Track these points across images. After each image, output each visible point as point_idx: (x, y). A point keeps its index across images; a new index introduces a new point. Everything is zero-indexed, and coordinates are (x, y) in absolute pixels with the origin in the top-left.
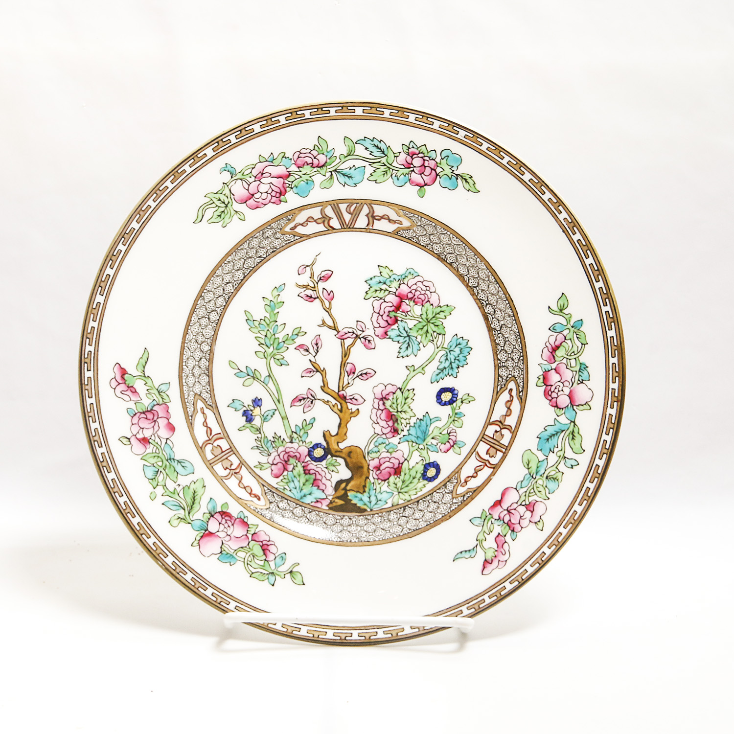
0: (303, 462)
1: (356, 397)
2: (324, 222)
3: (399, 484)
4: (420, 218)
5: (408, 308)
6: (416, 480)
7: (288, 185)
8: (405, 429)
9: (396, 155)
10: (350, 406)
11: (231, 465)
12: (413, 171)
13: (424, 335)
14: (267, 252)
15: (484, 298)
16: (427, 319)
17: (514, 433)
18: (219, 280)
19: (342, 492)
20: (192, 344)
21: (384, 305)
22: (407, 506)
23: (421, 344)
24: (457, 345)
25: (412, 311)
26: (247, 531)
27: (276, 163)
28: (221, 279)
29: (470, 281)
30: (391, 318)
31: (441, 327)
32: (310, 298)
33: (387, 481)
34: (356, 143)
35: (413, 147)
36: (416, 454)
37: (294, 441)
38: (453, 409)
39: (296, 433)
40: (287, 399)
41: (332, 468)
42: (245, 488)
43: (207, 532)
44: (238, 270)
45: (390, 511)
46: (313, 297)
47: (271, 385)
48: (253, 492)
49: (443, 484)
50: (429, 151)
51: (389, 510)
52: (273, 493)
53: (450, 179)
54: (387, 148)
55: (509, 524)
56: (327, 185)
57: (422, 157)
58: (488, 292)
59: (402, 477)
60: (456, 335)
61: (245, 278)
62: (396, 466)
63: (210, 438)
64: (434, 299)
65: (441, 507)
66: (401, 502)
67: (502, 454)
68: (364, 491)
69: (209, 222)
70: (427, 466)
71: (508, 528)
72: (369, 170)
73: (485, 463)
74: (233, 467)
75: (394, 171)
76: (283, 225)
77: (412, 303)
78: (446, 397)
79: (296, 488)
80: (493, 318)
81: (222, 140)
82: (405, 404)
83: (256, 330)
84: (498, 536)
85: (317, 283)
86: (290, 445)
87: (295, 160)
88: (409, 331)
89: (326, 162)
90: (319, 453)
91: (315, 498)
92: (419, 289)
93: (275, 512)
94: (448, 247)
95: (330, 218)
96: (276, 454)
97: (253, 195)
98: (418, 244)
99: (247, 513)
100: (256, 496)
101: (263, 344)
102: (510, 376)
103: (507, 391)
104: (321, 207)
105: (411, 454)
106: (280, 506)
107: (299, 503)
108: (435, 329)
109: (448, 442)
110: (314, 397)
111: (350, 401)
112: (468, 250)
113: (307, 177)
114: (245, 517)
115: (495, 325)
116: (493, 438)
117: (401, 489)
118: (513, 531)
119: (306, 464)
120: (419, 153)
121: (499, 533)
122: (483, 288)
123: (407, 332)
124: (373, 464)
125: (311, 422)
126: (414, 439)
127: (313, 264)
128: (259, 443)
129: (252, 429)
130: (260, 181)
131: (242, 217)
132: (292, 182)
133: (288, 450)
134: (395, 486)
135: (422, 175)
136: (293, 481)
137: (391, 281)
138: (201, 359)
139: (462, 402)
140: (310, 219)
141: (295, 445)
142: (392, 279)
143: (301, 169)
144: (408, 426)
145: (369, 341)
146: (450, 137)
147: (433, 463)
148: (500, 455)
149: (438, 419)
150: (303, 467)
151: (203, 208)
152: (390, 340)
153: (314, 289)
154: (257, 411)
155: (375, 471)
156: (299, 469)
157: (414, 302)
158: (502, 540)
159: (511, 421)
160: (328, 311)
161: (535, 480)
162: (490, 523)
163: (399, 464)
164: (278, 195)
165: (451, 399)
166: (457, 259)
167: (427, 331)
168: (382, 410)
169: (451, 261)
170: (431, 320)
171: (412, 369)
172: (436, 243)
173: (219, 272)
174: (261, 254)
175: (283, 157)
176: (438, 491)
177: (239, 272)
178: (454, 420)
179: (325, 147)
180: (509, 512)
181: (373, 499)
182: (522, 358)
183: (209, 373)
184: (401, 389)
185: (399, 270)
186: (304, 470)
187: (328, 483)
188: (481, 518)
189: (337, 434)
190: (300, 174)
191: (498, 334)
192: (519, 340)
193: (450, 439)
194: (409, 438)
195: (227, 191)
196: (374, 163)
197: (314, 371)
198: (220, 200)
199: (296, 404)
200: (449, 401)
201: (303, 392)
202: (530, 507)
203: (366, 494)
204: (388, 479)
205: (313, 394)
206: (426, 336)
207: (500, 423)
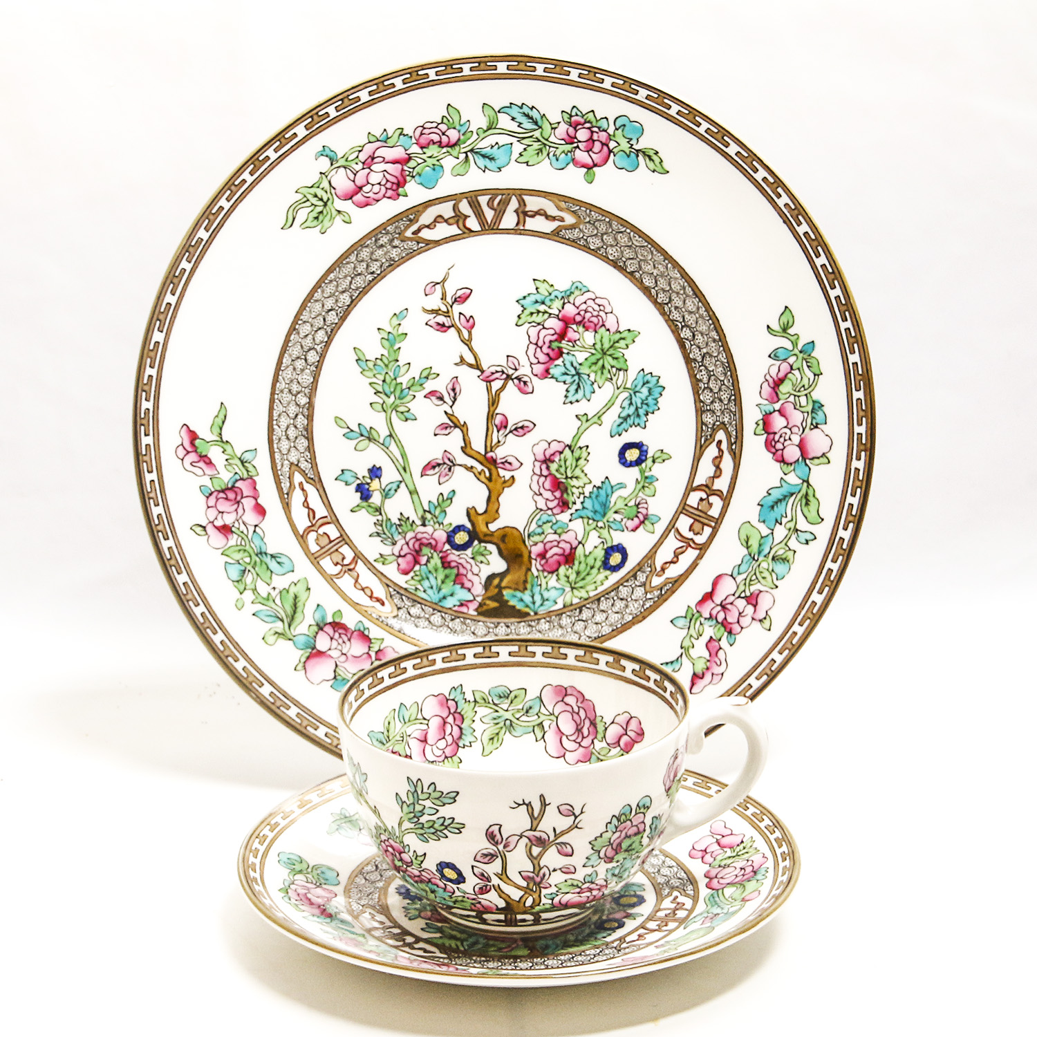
0: (441, 552)
1: (510, 459)
2: (457, 222)
3: (573, 577)
4: (588, 211)
5: (576, 336)
6: (595, 571)
7: (408, 173)
8: (578, 502)
9: (553, 126)
10: (502, 472)
11: (343, 559)
12: (578, 147)
13: (599, 373)
14: (381, 266)
15: (678, 319)
16: (602, 350)
17: (727, 499)
18: (318, 306)
19: (494, 591)
20: (284, 395)
21: (544, 332)
22: (584, 606)
23: (596, 384)
24: (644, 384)
25: (581, 340)
26: (369, 647)
27: (391, 142)
28: (321, 305)
29: (659, 296)
30: (553, 350)
31: (622, 360)
32: (442, 327)
33: (556, 573)
34: (499, 112)
35: (577, 115)
36: (594, 534)
37: (427, 523)
38: (642, 472)
39: (429, 512)
40: (416, 467)
41: (480, 558)
42: (363, 589)
43: (314, 651)
44: (343, 292)
45: (562, 614)
46: (447, 325)
47: (393, 447)
48: (375, 595)
49: (631, 574)
50: (598, 118)
51: (560, 612)
52: (402, 595)
53: (628, 156)
54: (542, 117)
55: (725, 624)
56: (461, 171)
57: (589, 128)
58: (683, 310)
59: (576, 567)
60: (643, 370)
61: (354, 302)
62: (568, 551)
63: (314, 522)
64: (610, 322)
65: (631, 605)
66: (576, 601)
67: (710, 530)
68: (526, 589)
69: (303, 226)
70: (609, 551)
71: (723, 629)
72: (518, 148)
73: (688, 543)
74: (346, 562)
75: (552, 149)
76: (403, 228)
77: (581, 329)
78: (632, 455)
79: (432, 588)
80: (691, 345)
81: (317, 113)
82: (576, 466)
83: (370, 374)
84: (709, 641)
85: (451, 307)
86: (422, 529)
87: (417, 137)
88: (578, 367)
89: (459, 139)
90: (461, 538)
91: (459, 601)
92: (590, 309)
93: (406, 620)
94: (628, 251)
95: (466, 217)
96: (403, 542)
97: (360, 188)
98: (586, 248)
99: (367, 624)
100: (378, 600)
101: (381, 393)
102: (718, 423)
103: (715, 443)
104: (454, 202)
105: (586, 535)
106: (411, 613)
107: (437, 607)
108: (614, 363)
109: (637, 516)
110: (452, 462)
111: (501, 465)
112: (655, 253)
113: (434, 161)
114: (365, 629)
115: (695, 354)
116: (697, 509)
117: (575, 583)
118: (730, 632)
119: (445, 555)
120: (585, 122)
121: (711, 637)
122: (677, 305)
123: (575, 368)
124: (536, 550)
125: (450, 496)
126: (590, 514)
127: (444, 280)
128: (380, 528)
129: (370, 509)
130: (369, 168)
131: (347, 219)
132: (414, 168)
133: (419, 536)
134: (566, 579)
135: (590, 153)
136: (428, 578)
137: (551, 300)
138: (297, 415)
139: (654, 462)
140: (439, 219)
141: (429, 529)
142: (552, 297)
143: (425, 150)
144: (582, 496)
145: (525, 383)
146: (627, 99)
147: (617, 546)
148: (708, 531)
149: (622, 486)
150: (441, 558)
151: (294, 209)
152: (554, 380)
153: (447, 314)
154: (375, 484)
155: (538, 560)
156: (436, 561)
157: (584, 326)
158: (715, 646)
159: (722, 484)
160: (467, 343)
161: (758, 563)
162: (698, 623)
163: (571, 548)
164: (394, 187)
165: (639, 458)
166: (640, 267)
167: (603, 367)
168: (546, 477)
169: (632, 270)
170: (608, 350)
171: (584, 419)
172: (612, 246)
173: (317, 295)
174: (374, 270)
175: (400, 134)
176: (625, 584)
177: (345, 294)
178: (643, 487)
179: (456, 119)
180: (724, 607)
181: (538, 598)
182: (733, 397)
183: (308, 434)
184: (570, 447)
185: (562, 285)
186: (443, 563)
187: (475, 579)
188: (686, 617)
189: (485, 512)
190: (424, 156)
191: (700, 366)
192: (729, 373)
193: (639, 512)
194: (583, 513)
195: (325, 184)
196: (524, 138)
197: (451, 427)
198: (316, 196)
199: (428, 472)
200: (636, 461)
201: (437, 455)
202: (753, 600)
203: (528, 593)
204: (557, 570)
205: (451, 458)
206: (602, 373)
207: (708, 488)
